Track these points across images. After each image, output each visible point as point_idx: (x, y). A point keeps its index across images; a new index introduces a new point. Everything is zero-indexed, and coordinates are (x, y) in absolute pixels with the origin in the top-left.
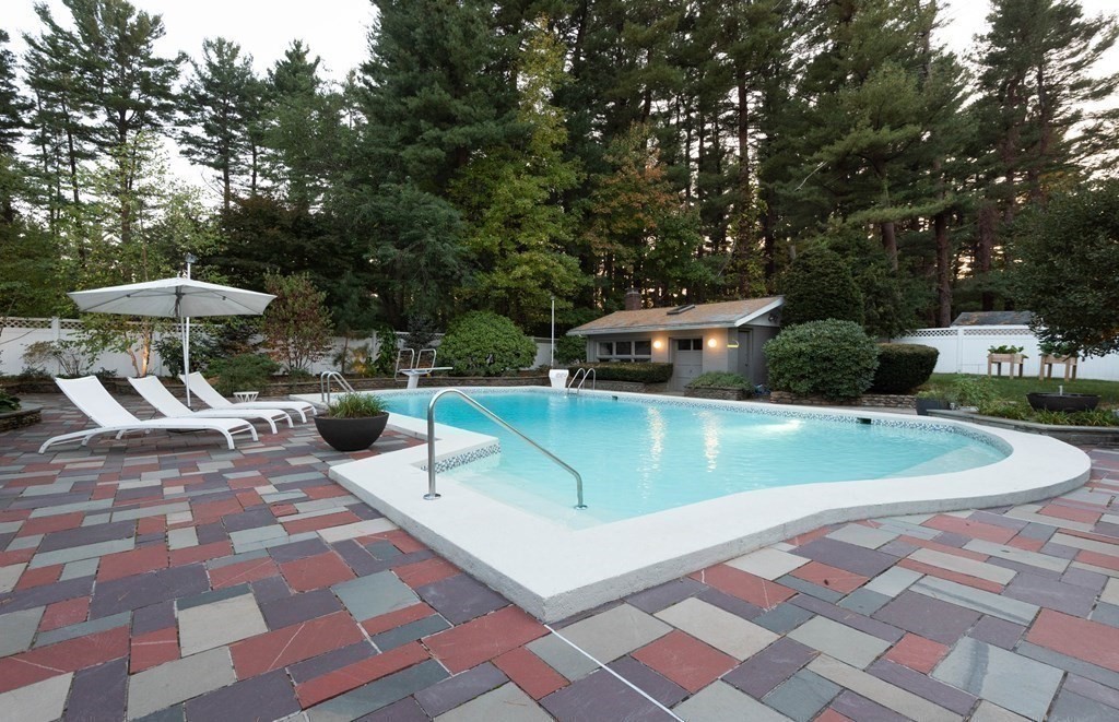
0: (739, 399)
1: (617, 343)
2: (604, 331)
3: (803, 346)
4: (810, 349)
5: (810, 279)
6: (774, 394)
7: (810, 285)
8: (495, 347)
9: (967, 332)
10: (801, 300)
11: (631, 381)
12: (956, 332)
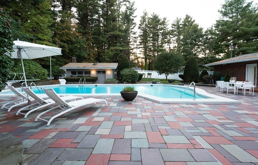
0: (118, 84)
1: (78, 72)
2: (76, 68)
3: (130, 73)
4: (132, 74)
5: (123, 60)
6: (125, 82)
7: (124, 61)
8: (36, 72)
9: (155, 72)
10: (122, 64)
11: (88, 81)
12: (153, 72)
